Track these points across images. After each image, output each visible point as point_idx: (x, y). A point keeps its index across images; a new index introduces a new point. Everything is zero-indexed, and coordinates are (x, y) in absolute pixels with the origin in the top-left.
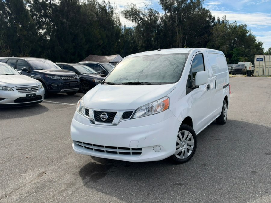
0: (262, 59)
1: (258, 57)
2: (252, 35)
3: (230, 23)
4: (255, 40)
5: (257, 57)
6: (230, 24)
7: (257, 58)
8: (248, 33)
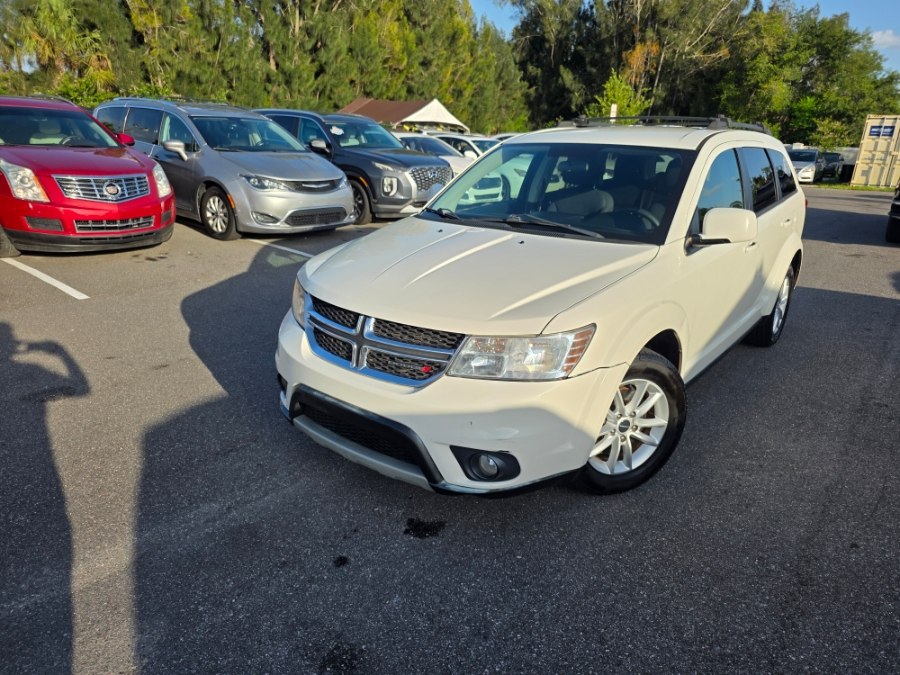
0: (889, 130)
1: (877, 123)
2: (870, 50)
3: (800, 9)
4: (879, 68)
5: (872, 121)
6: (803, 10)
7: (873, 127)
8: (858, 41)
